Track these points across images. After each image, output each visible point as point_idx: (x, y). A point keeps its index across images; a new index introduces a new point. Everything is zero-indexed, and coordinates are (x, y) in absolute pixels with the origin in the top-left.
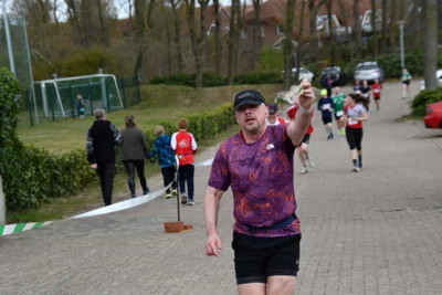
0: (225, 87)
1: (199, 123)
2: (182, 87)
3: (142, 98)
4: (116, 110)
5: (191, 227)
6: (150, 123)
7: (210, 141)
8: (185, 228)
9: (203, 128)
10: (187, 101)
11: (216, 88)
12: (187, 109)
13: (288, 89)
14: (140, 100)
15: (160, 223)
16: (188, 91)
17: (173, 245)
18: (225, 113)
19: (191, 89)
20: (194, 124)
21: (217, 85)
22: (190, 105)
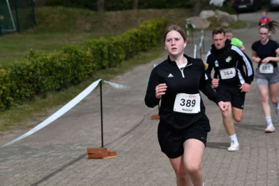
0: (129, 12)
1: (105, 49)
2: (82, 10)
3: (37, 21)
4: (9, 33)
5: (114, 153)
6: (48, 49)
7: (116, 69)
8: (110, 154)
9: (109, 55)
10: (88, 26)
11: (119, 12)
12: (88, 35)
13: (198, 14)
14: (35, 23)
15: (79, 150)
16: (88, 15)
17: (99, 170)
18: (132, 39)
19: (92, 12)
20: (101, 50)
21: (120, 9)
22: (91, 30)
